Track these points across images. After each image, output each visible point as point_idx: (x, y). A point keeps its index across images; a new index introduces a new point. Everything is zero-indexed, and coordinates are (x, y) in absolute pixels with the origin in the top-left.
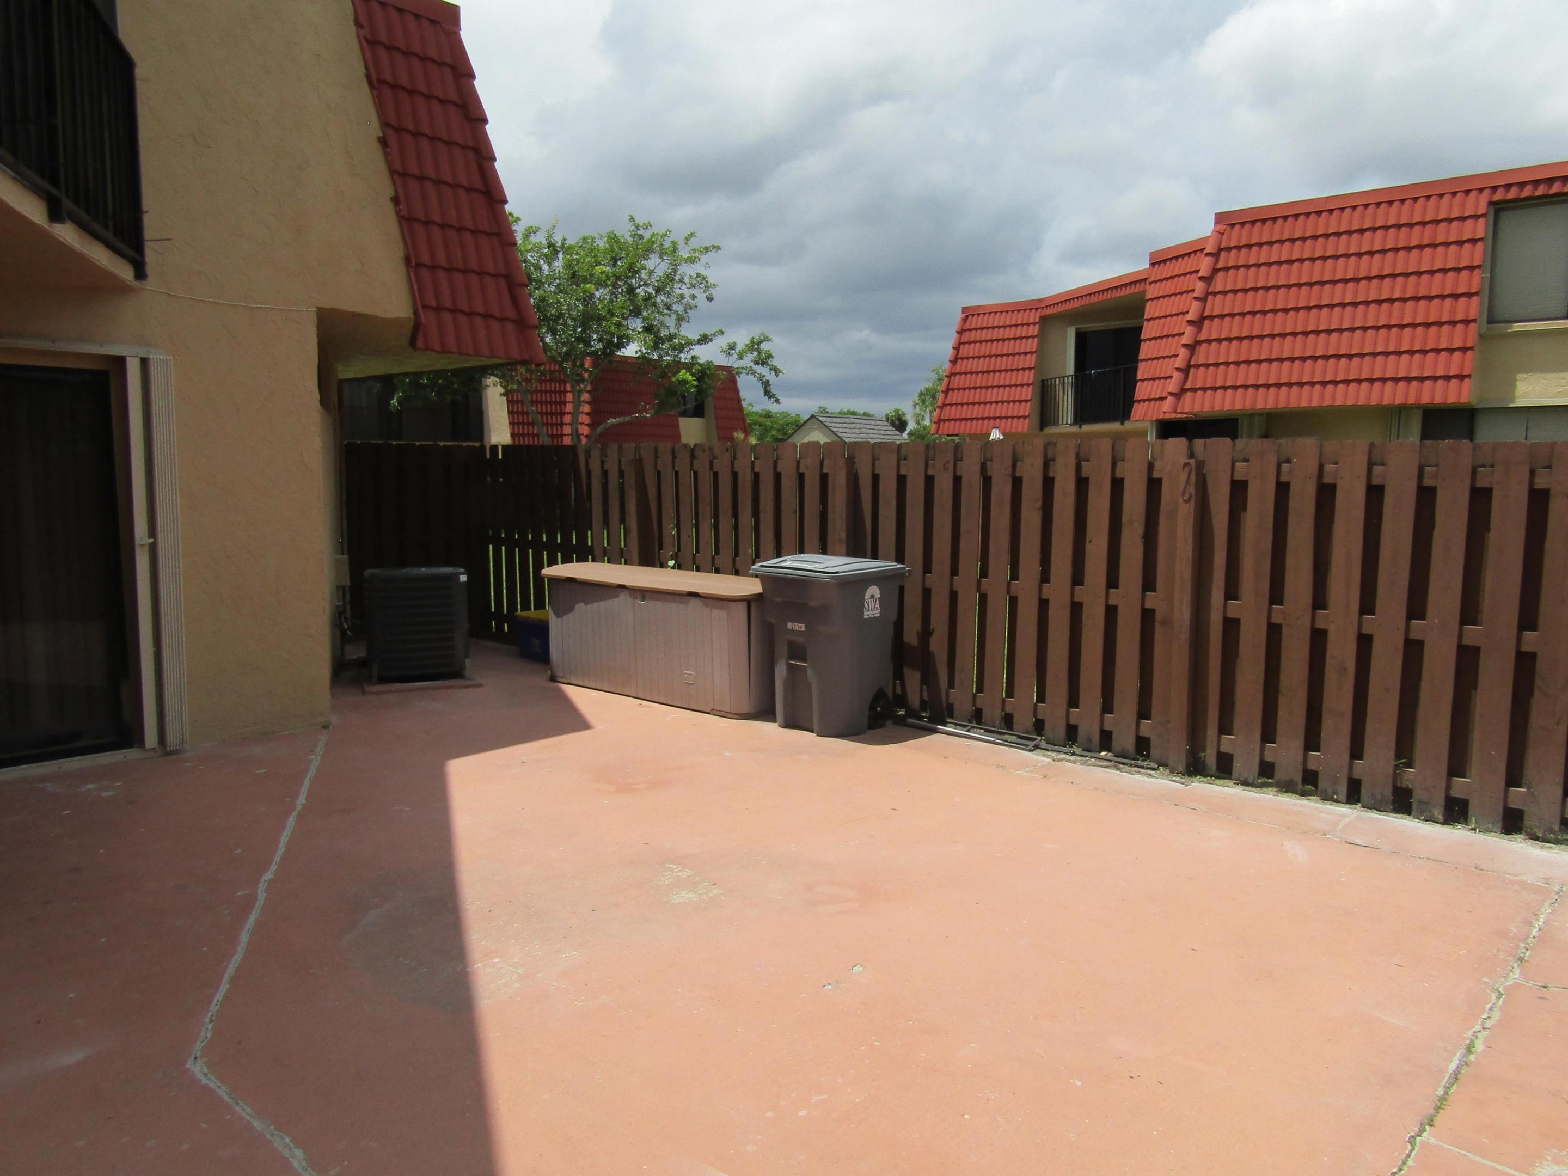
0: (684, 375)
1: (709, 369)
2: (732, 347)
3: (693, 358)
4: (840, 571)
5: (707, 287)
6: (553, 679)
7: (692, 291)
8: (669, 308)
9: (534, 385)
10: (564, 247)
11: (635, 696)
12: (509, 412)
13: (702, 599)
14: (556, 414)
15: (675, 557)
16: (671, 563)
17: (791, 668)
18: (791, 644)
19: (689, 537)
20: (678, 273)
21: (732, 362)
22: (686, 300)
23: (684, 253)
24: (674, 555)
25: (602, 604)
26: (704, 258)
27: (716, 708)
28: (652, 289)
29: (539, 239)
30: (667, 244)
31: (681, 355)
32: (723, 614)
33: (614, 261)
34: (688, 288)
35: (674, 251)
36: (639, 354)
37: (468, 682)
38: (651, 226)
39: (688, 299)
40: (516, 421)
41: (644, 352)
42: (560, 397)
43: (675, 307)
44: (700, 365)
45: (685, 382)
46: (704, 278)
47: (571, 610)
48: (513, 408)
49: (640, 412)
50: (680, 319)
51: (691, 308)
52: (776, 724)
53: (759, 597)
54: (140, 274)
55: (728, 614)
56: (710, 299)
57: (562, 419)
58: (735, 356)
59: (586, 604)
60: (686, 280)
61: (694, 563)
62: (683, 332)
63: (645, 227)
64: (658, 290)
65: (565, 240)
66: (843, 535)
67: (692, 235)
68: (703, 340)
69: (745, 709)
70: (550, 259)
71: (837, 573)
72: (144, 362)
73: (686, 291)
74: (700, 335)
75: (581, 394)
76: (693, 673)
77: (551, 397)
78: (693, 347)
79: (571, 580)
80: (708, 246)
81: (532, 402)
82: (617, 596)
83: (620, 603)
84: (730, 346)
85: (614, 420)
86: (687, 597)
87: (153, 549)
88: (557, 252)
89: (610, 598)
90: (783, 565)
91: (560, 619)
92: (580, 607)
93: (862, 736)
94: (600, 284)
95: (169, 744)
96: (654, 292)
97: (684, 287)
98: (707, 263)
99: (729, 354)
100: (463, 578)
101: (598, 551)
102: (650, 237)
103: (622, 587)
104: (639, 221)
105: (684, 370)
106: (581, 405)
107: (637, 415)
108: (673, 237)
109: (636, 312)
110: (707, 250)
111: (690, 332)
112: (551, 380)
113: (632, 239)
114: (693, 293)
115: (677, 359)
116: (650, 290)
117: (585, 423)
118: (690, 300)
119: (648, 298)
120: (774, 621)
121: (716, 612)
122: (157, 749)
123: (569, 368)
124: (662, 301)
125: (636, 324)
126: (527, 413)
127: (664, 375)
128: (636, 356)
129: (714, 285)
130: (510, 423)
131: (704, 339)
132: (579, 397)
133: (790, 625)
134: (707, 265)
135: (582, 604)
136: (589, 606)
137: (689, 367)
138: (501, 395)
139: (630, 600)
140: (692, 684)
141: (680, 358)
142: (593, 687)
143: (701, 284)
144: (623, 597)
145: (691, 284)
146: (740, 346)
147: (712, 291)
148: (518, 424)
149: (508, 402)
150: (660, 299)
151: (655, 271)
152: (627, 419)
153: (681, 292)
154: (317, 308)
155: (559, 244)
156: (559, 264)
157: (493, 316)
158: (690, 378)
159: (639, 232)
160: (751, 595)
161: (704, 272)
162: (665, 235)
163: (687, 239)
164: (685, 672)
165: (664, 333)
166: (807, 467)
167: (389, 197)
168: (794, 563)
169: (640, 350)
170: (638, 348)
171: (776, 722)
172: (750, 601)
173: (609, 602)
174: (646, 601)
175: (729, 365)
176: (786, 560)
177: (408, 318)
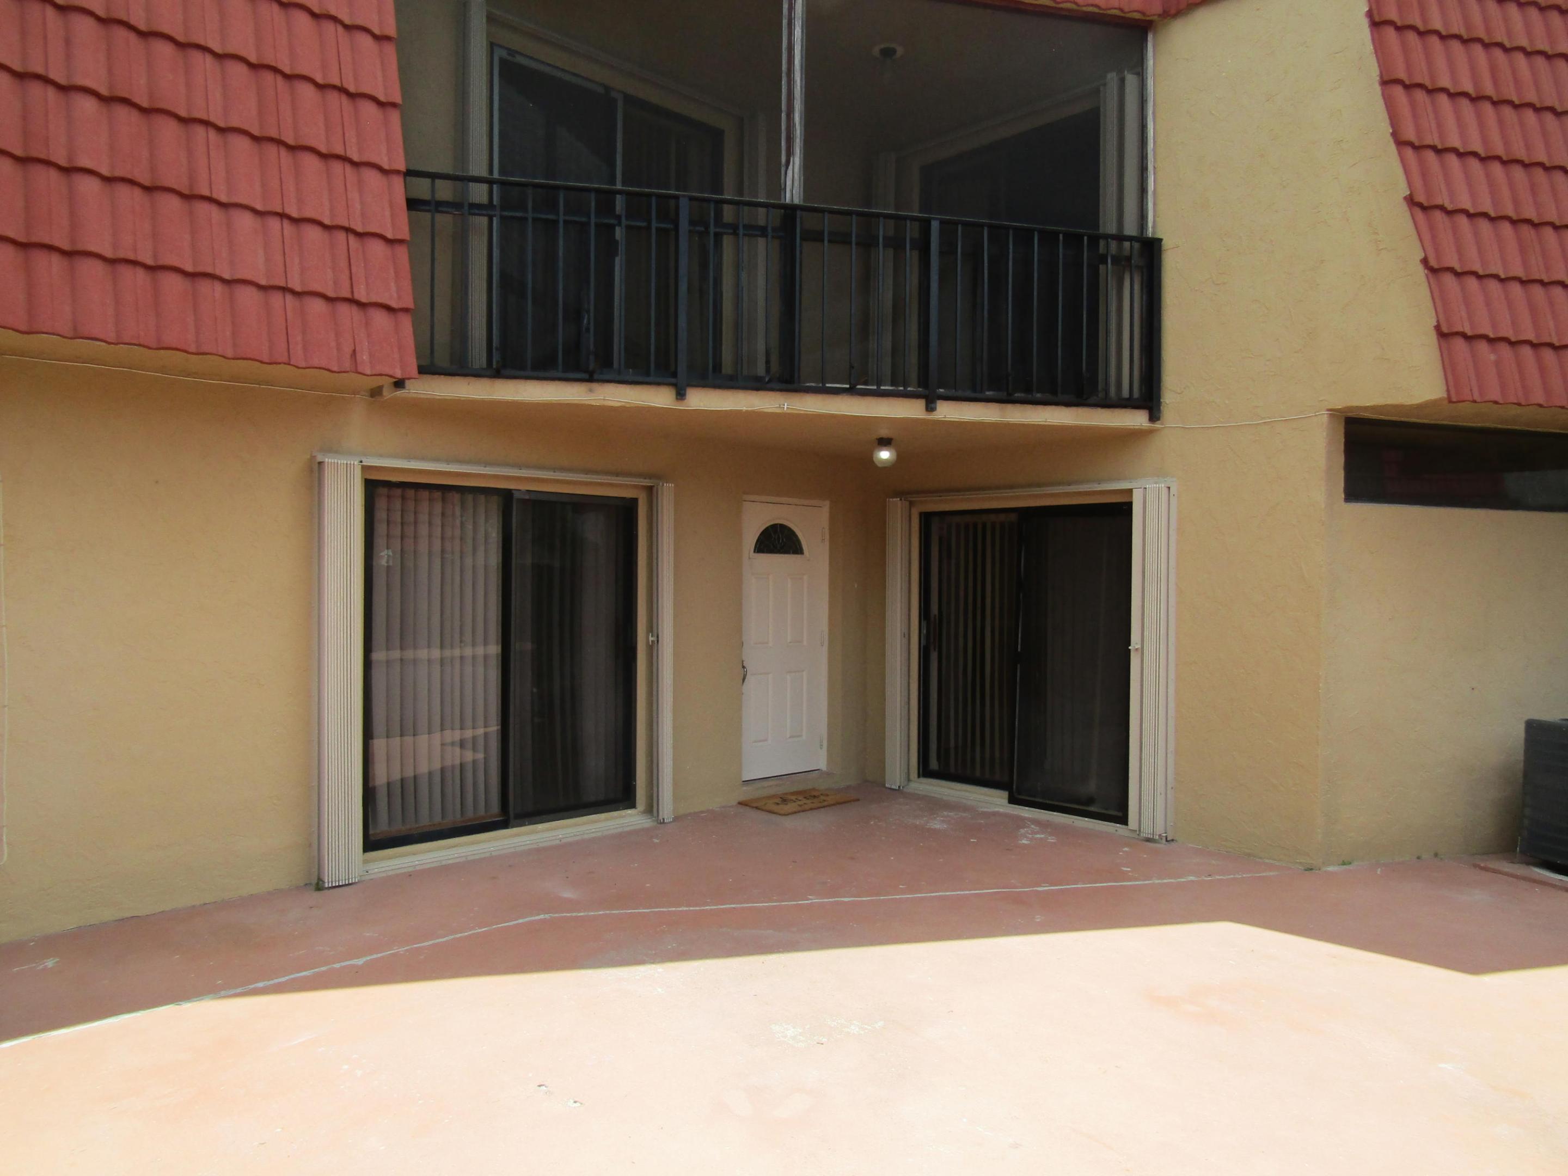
54: (1156, 417)
72: (1145, 490)
87: (1142, 652)
95: (1143, 830)
122: (1136, 832)
154: (1329, 410)
167: (1418, 261)
177: (1441, 399)
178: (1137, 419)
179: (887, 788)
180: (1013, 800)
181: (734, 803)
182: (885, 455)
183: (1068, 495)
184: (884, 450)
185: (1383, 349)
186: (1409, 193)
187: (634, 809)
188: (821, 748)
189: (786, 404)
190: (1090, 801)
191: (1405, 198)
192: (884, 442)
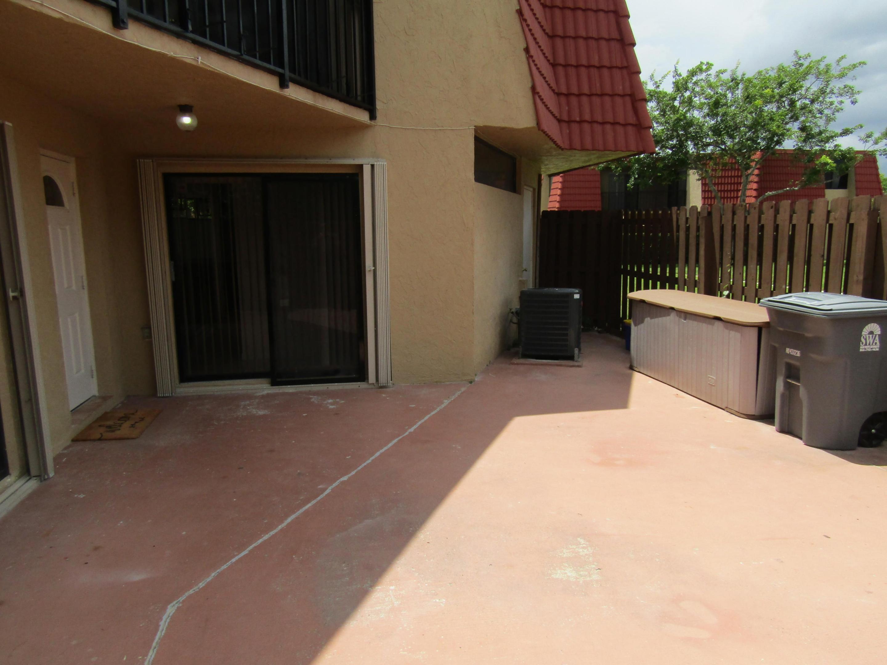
0: (825, 159)
1: (849, 153)
2: (869, 136)
3: (836, 146)
4: (834, 309)
5: (853, 94)
6: (632, 368)
7: (840, 99)
8: (821, 112)
9: (720, 174)
10: (743, 80)
11: (677, 388)
12: (702, 191)
13: (722, 322)
14: (734, 191)
15: (730, 288)
16: (726, 293)
17: (788, 386)
18: (789, 366)
19: (740, 274)
20: (830, 87)
21: (869, 147)
22: (834, 106)
23: (835, 71)
24: (729, 287)
25: (660, 319)
26: (851, 74)
27: (729, 407)
28: (808, 101)
29: (726, 77)
30: (822, 67)
31: (827, 145)
32: (738, 335)
33: (780, 84)
34: (836, 97)
35: (827, 72)
36: (796, 147)
37: (576, 364)
38: (810, 56)
39: (836, 104)
40: (706, 196)
41: (800, 145)
42: (738, 179)
43: (826, 112)
44: (841, 151)
45: (826, 164)
46: (850, 88)
47: (642, 322)
48: (705, 188)
49: (790, 186)
50: (829, 120)
51: (838, 111)
52: (774, 427)
53: (767, 324)
54: (373, 117)
55: (741, 335)
56: (854, 103)
57: (737, 194)
58: (871, 142)
59: (652, 318)
60: (835, 91)
61: (743, 294)
62: (830, 128)
63: (805, 57)
64: (812, 101)
65: (744, 75)
66: (861, 278)
67: (842, 58)
68: (844, 133)
69: (752, 412)
70: (732, 89)
71: (831, 310)
72: (373, 166)
73: (834, 99)
74: (843, 130)
75: (748, 177)
76: (715, 378)
77: (731, 180)
78: (837, 138)
79: (643, 301)
80: (855, 63)
81: (715, 184)
82: (669, 315)
83: (670, 320)
84: (867, 135)
85: (771, 193)
86: (714, 321)
87: (375, 272)
88: (738, 84)
89: (664, 316)
90: (786, 300)
91: (637, 327)
92: (647, 320)
93: (848, 453)
94: (768, 101)
95: (380, 383)
96: (809, 103)
97: (833, 96)
98: (854, 76)
99: (866, 141)
100: (577, 296)
101: (681, 282)
102: (808, 64)
103: (672, 309)
104: (801, 54)
105: (825, 156)
106: (747, 184)
107: (788, 189)
108: (827, 61)
109: (795, 118)
110: (854, 66)
111: (834, 128)
112: (732, 169)
113: (794, 68)
114: (841, 99)
115: (823, 148)
116: (807, 102)
117: (753, 196)
118: (838, 105)
119: (803, 108)
120: (777, 345)
121: (733, 333)
122: (375, 384)
123: (740, 160)
124: (816, 108)
125: (794, 127)
126: (711, 191)
127: (811, 160)
128: (794, 149)
129: (858, 92)
130: (702, 198)
131: (846, 133)
132: (747, 179)
133: (788, 351)
134: (854, 78)
135: (649, 318)
136: (653, 320)
137: (830, 153)
138: (699, 180)
139: (677, 318)
140: (714, 386)
141: (825, 147)
142: (652, 377)
143: (847, 93)
144: (673, 316)
145: (839, 94)
146: (876, 135)
147: (856, 96)
148: (708, 198)
149: (703, 184)
150: (816, 106)
151: (811, 88)
152: (780, 192)
153: (831, 100)
154: (475, 126)
155: (740, 78)
156: (739, 93)
157: (618, 123)
158: (830, 161)
159: (800, 62)
160: (763, 323)
161: (850, 83)
162: (820, 61)
163: (838, 61)
164: (709, 376)
165: (816, 130)
166: (835, 219)
167: (522, 49)
168: (795, 298)
169: (797, 145)
170: (795, 143)
171: (774, 425)
172: (760, 328)
173: (664, 318)
174: (687, 320)
175: (865, 150)
176: (791, 296)
177: (533, 127)
178: (362, 116)
179: (160, 397)
180: (274, 383)
181: (69, 443)
182: (187, 120)
183: (307, 166)
184: (186, 116)
185: (504, 95)
186: (519, 8)
187: (8, 476)
188: (92, 377)
189: (200, 58)
190: (336, 372)
191: (517, 11)
192: (186, 109)
